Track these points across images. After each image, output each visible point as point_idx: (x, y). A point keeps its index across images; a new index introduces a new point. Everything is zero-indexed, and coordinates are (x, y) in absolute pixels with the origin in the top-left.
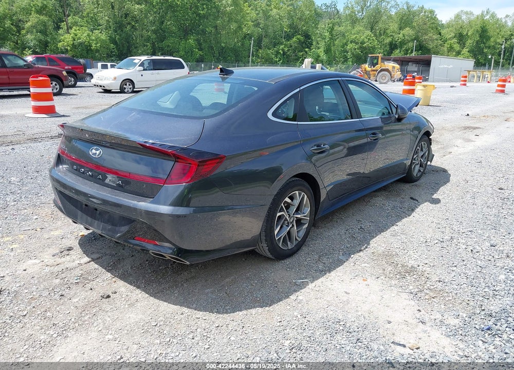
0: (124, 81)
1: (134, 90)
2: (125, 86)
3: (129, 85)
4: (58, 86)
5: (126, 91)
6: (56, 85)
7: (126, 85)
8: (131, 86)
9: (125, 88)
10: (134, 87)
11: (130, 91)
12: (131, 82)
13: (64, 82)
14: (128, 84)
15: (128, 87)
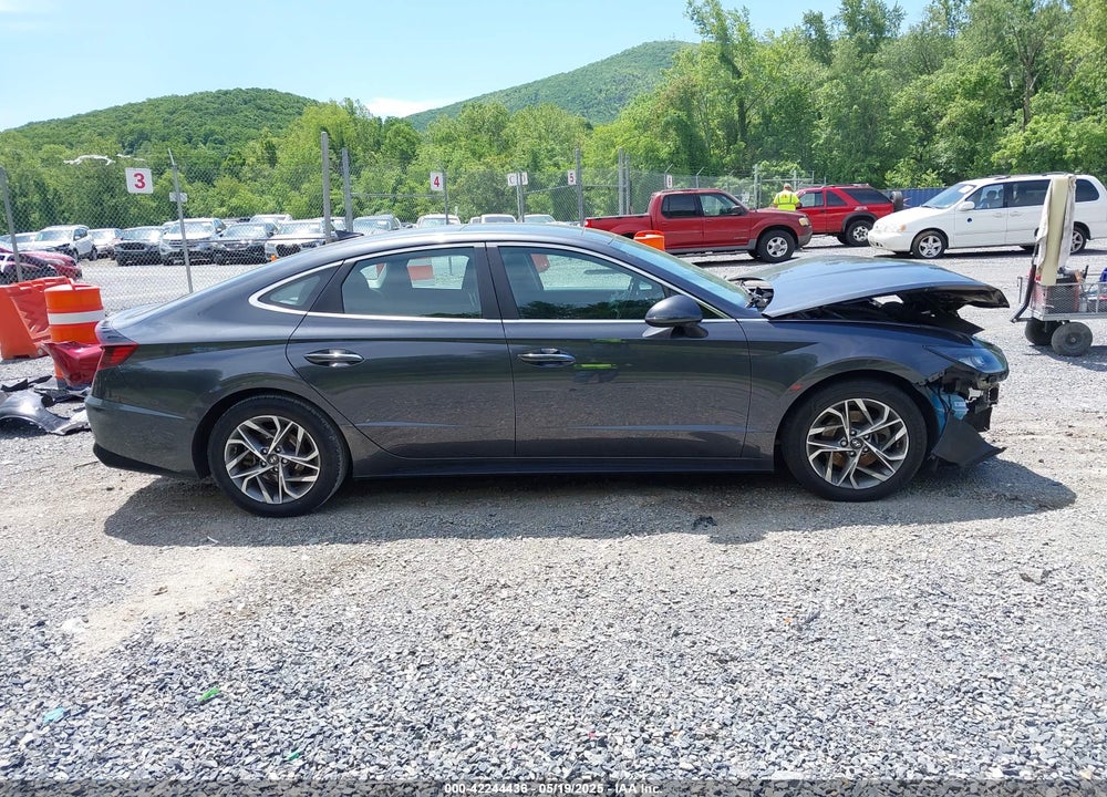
0: (923, 234)
1: (946, 251)
2: (923, 244)
3: (935, 241)
4: (785, 246)
5: (924, 253)
6: (782, 242)
7: (926, 241)
8: (939, 244)
9: (923, 248)
10: (946, 245)
11: (935, 253)
12: (941, 235)
13: (799, 237)
14: (931, 238)
15: (931, 246)
